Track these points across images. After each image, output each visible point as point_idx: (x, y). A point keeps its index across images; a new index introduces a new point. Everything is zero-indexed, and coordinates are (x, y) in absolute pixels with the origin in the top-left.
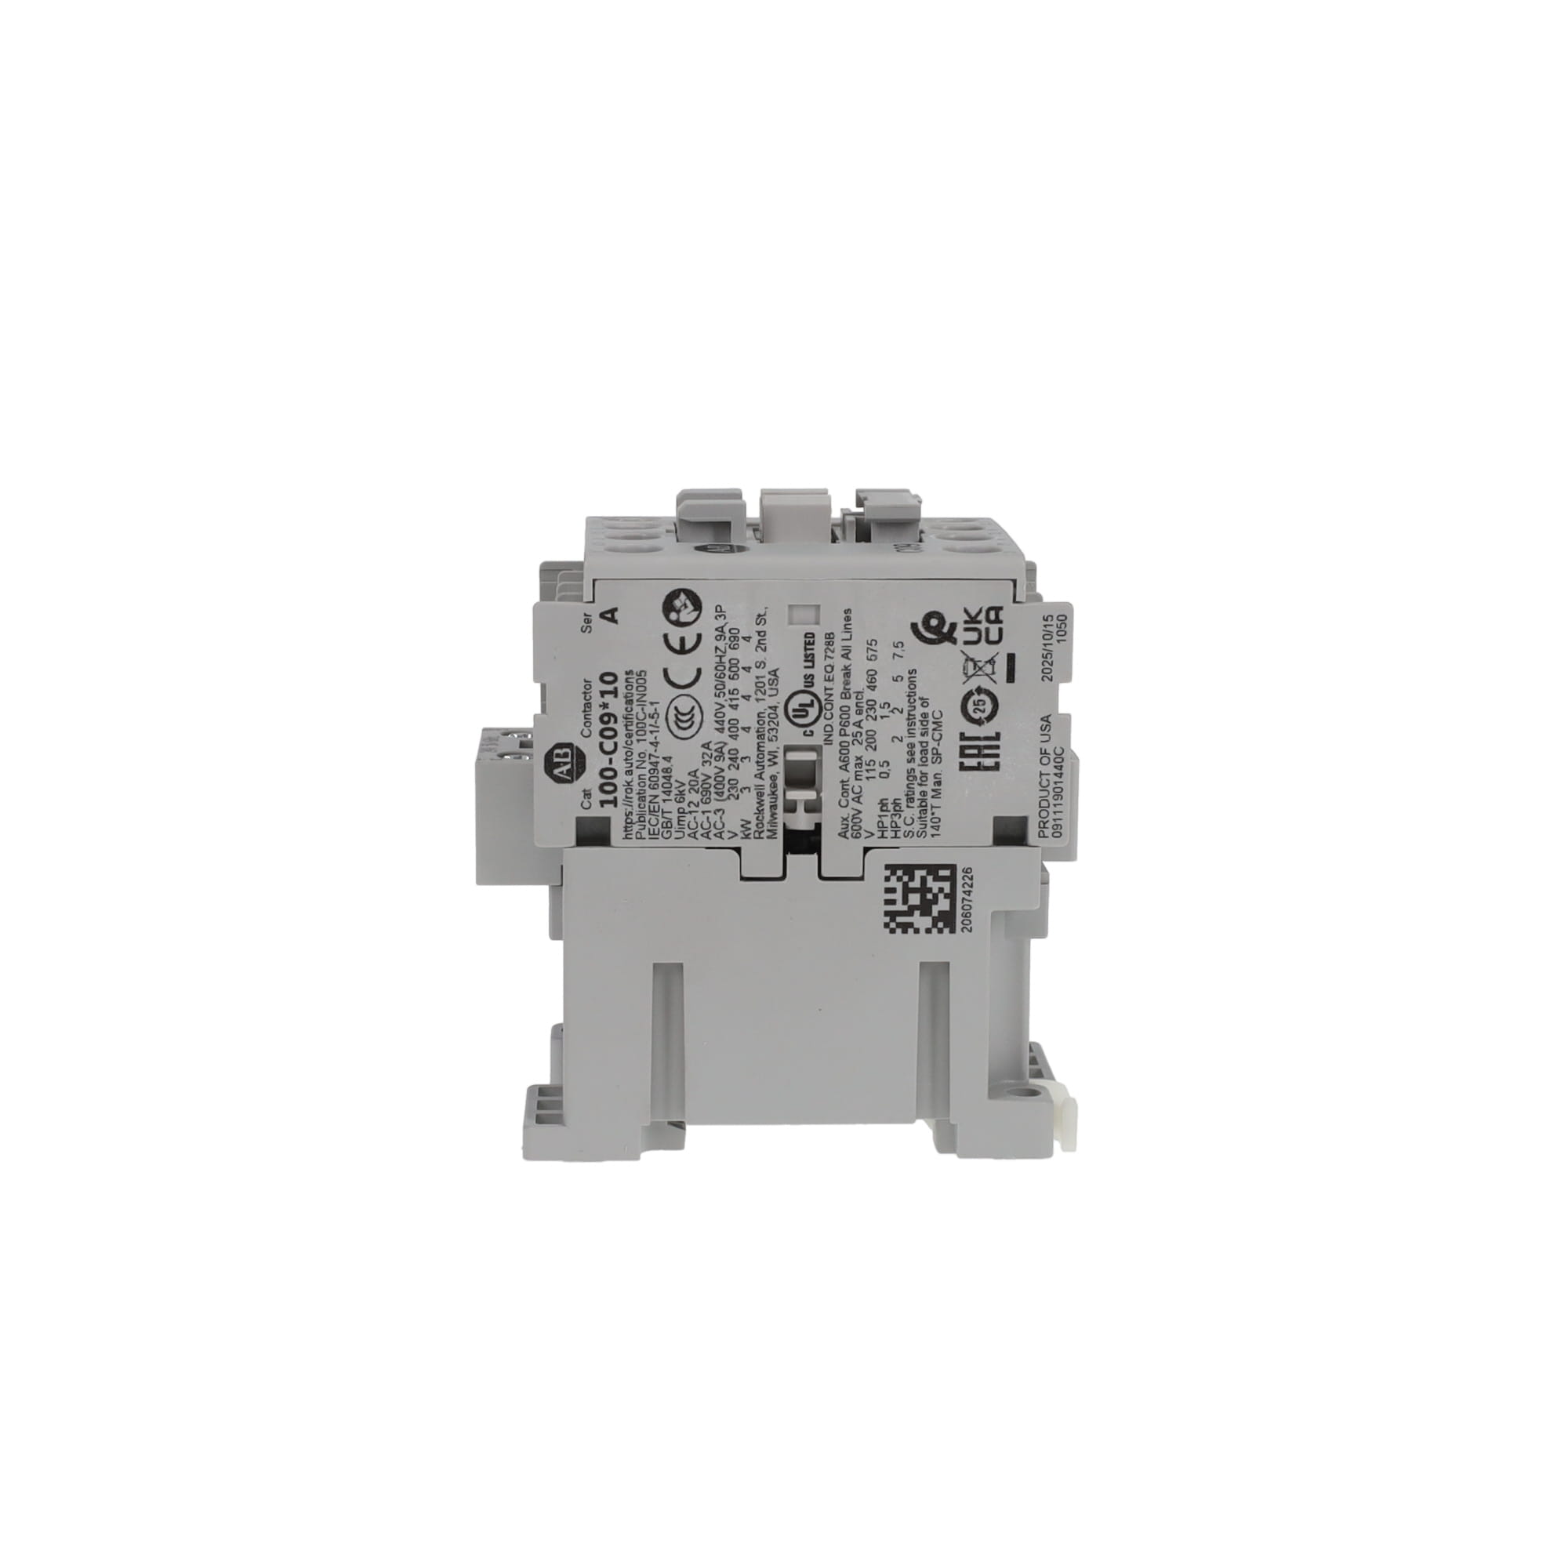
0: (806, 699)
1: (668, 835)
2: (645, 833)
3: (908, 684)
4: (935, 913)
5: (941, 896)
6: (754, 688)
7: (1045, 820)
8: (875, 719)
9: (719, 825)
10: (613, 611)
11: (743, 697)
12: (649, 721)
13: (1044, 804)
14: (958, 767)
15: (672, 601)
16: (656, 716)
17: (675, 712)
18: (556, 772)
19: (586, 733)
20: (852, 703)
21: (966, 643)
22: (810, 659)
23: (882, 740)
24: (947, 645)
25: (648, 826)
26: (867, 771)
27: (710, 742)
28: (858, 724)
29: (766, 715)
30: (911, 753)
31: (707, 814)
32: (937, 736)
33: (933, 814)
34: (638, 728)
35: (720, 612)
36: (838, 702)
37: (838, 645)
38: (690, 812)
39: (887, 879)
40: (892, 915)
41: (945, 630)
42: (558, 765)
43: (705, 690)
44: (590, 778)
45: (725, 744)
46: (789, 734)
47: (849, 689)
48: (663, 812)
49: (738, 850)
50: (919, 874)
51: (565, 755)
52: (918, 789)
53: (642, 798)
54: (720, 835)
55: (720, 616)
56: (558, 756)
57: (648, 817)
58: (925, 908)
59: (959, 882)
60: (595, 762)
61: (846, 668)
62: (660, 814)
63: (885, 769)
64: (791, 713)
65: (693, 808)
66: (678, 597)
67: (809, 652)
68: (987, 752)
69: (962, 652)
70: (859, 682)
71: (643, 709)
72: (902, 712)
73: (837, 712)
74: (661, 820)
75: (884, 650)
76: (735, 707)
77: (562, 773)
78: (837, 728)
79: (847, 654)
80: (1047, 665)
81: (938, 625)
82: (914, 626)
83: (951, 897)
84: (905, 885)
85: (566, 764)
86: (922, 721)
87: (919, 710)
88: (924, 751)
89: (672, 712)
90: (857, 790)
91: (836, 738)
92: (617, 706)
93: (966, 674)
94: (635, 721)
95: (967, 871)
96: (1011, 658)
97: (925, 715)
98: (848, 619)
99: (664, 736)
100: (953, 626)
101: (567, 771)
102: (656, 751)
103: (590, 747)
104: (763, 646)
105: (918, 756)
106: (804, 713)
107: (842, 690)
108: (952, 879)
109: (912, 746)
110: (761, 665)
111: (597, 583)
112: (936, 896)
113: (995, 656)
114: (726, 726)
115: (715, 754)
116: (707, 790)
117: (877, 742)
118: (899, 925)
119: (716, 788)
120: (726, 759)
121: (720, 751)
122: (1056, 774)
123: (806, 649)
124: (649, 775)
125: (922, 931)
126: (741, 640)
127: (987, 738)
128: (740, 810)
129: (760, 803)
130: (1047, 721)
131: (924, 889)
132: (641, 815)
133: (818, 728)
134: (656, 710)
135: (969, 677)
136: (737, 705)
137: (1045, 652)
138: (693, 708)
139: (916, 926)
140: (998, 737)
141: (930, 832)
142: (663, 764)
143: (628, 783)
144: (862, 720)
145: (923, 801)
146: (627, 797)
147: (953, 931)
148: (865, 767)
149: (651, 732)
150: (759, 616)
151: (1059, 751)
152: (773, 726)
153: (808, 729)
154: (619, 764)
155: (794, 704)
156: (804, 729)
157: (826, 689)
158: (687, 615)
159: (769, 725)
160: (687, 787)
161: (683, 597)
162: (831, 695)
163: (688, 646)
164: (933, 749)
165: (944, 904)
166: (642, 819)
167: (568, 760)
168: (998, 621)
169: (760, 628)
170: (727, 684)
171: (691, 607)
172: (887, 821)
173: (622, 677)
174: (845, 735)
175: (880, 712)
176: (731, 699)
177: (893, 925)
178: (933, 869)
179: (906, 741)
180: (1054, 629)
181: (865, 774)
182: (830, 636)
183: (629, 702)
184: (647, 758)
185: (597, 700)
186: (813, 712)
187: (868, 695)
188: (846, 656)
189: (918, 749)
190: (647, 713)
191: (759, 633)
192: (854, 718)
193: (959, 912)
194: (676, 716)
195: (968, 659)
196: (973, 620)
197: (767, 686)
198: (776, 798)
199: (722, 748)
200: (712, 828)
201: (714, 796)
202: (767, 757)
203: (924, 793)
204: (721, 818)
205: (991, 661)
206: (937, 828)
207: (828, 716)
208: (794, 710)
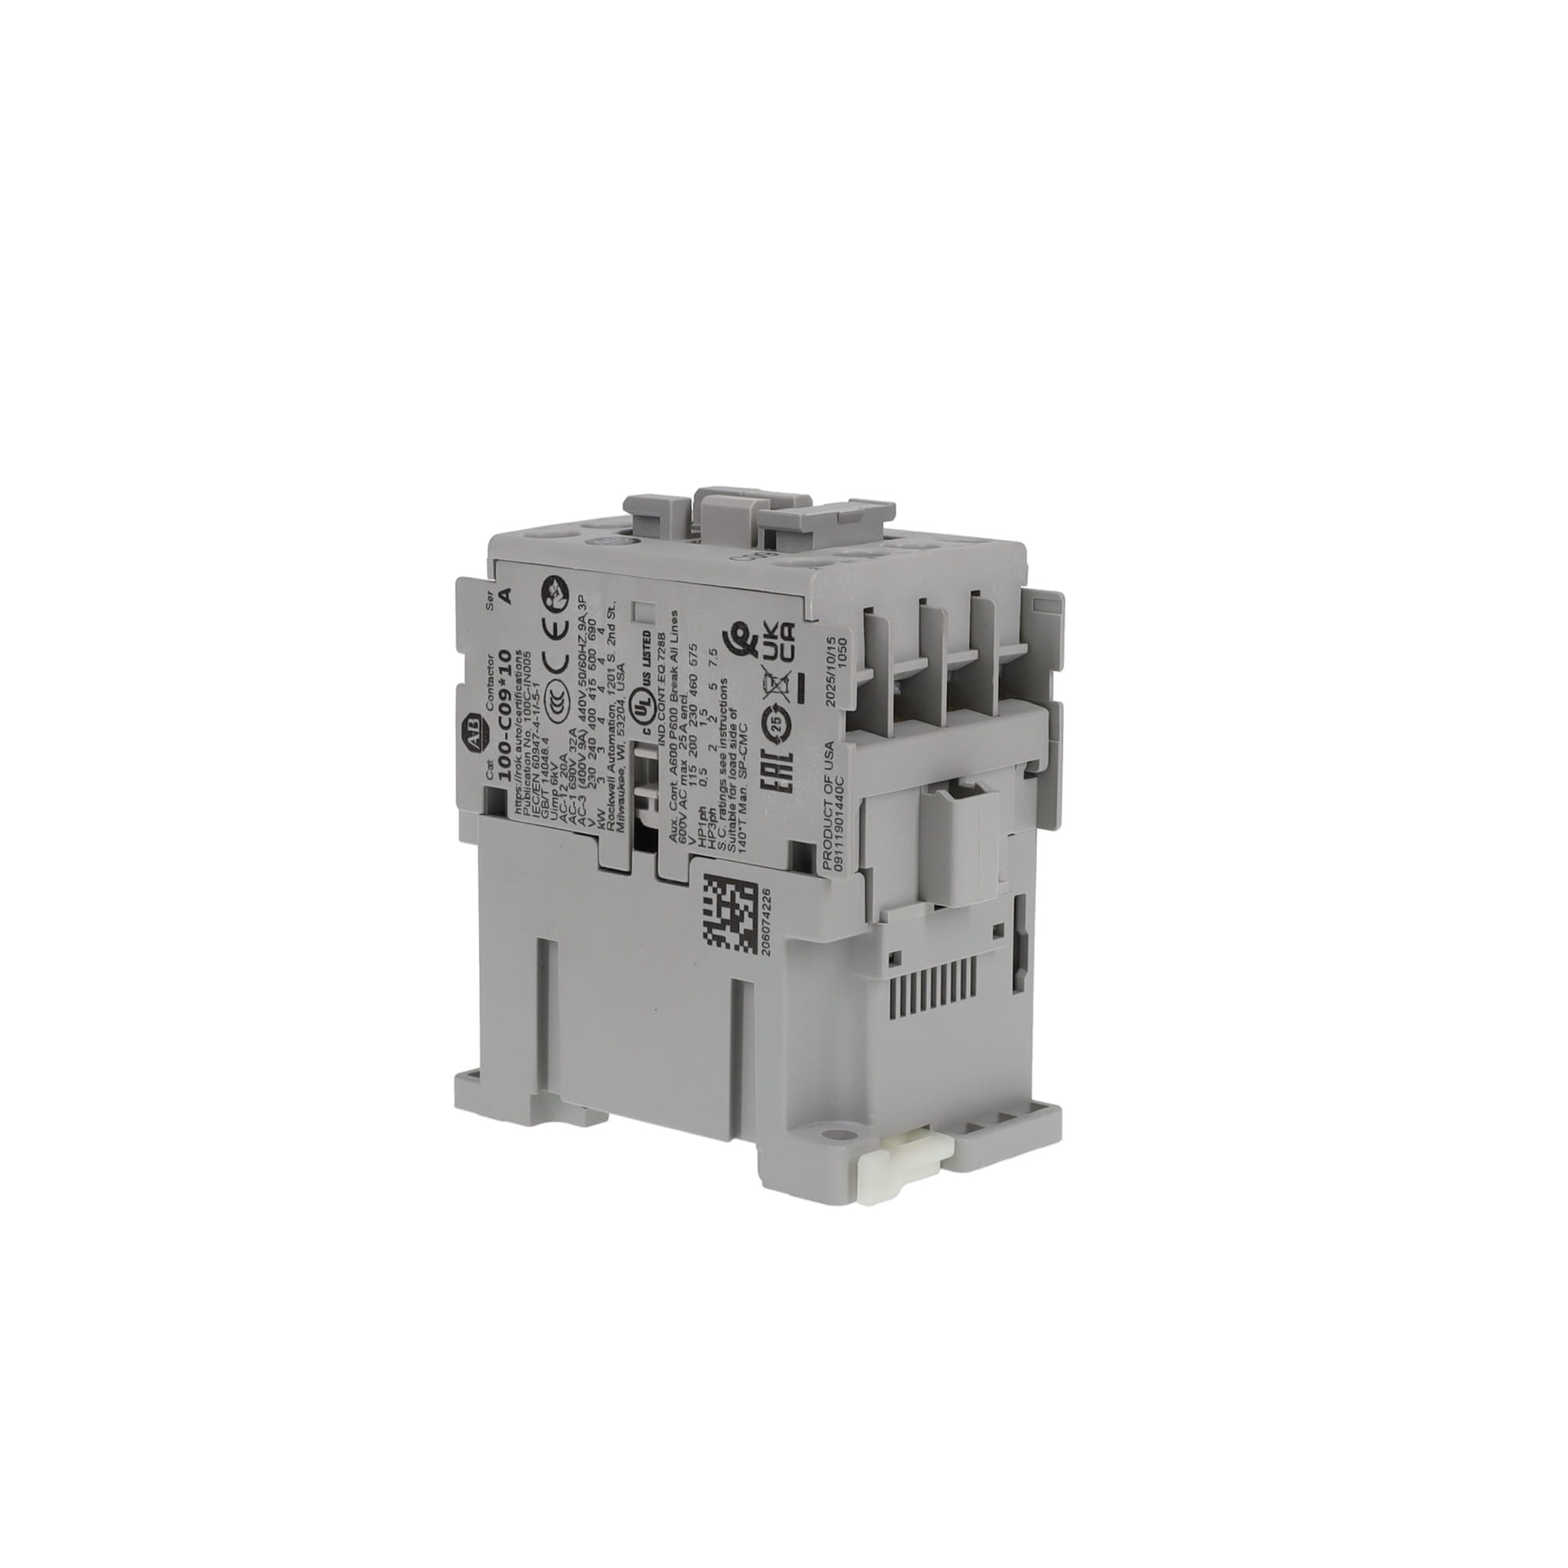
0: (642, 696)
1: (545, 815)
2: (530, 812)
3: (721, 693)
4: (742, 931)
5: (746, 914)
6: (607, 681)
7: (829, 851)
8: (696, 725)
9: (582, 812)
10: (508, 591)
11: (599, 688)
12: (533, 702)
13: (828, 834)
14: (759, 785)
15: (548, 588)
16: (537, 697)
17: (550, 696)
18: (470, 740)
19: (490, 707)
20: (678, 705)
21: (766, 657)
22: (647, 656)
23: (701, 746)
24: (750, 657)
25: (532, 804)
26: (690, 776)
27: (575, 729)
28: (683, 728)
29: (615, 708)
30: (723, 764)
31: (573, 799)
32: (743, 751)
33: (740, 829)
34: (526, 710)
35: (582, 604)
36: (669, 704)
37: (668, 645)
38: (562, 795)
39: (706, 889)
40: (709, 926)
41: (749, 642)
42: (471, 734)
43: (571, 675)
44: (492, 751)
45: (586, 732)
46: (633, 731)
47: (676, 692)
48: (542, 792)
49: (596, 838)
50: (730, 888)
51: (475, 726)
52: (729, 802)
53: (528, 776)
54: (582, 822)
55: (582, 606)
56: (471, 725)
57: (532, 794)
58: (734, 923)
59: (760, 903)
60: (496, 735)
61: (674, 670)
62: (540, 793)
63: (703, 777)
64: (634, 710)
65: (563, 792)
66: (552, 583)
67: (647, 650)
68: (783, 772)
69: (762, 666)
70: (684, 687)
71: (528, 689)
72: (716, 721)
73: (668, 714)
74: (542, 799)
75: (703, 657)
76: (593, 697)
77: (473, 742)
78: (668, 730)
79: (675, 656)
80: (831, 690)
81: (744, 636)
82: (725, 634)
83: (754, 915)
84: (719, 897)
85: (476, 733)
86: (731, 733)
87: (729, 722)
88: (733, 763)
89: (549, 695)
90: (683, 795)
91: (667, 740)
92: (511, 684)
93: (765, 689)
94: (523, 700)
95: (766, 892)
96: (801, 677)
97: (733, 727)
98: (675, 621)
99: (543, 718)
100: (755, 638)
101: (478, 740)
102: (537, 731)
103: (492, 719)
104: (613, 640)
105: (728, 768)
106: (643, 711)
107: (671, 692)
108: (754, 898)
109: (723, 756)
110: (611, 658)
111: (497, 563)
112: (742, 913)
113: (788, 674)
114: (587, 715)
115: (579, 741)
116: (572, 776)
117: (698, 749)
118: (715, 937)
119: (579, 774)
120: (587, 748)
121: (582, 738)
122: (837, 805)
123: (644, 647)
124: (533, 754)
125: (732, 947)
126: (597, 632)
127: (782, 758)
128: (597, 799)
129: (612, 795)
130: (830, 748)
131: (733, 905)
132: (527, 793)
133: (653, 727)
134: (537, 691)
135: (768, 693)
136: (595, 696)
137: (829, 676)
138: (563, 693)
139: (727, 941)
140: (790, 758)
141: (738, 846)
142: (542, 746)
143: (519, 759)
144: (686, 725)
145: (733, 814)
146: (517, 773)
147: (755, 952)
148: (689, 773)
149: (534, 712)
150: (610, 609)
151: (839, 781)
152: (621, 720)
153: (647, 727)
154: (513, 742)
155: (635, 702)
156: (643, 727)
157: (659, 689)
158: (558, 603)
159: (618, 719)
160: (559, 770)
161: (555, 584)
162: (663, 696)
163: (560, 632)
164: (740, 762)
165: (747, 924)
166: (528, 796)
167: (477, 730)
168: (790, 638)
169: (610, 621)
170: (587, 674)
171: (561, 595)
172: (705, 829)
173: (514, 656)
174: (674, 738)
175: (700, 719)
176: (590, 689)
177: (710, 936)
178: (740, 885)
179: (720, 750)
180: (835, 652)
181: (689, 780)
182: (661, 636)
183: (519, 681)
184: (531, 738)
185: (497, 676)
186: (650, 710)
187: (691, 700)
188: (673, 658)
189: (728, 760)
190: (531, 693)
191: (610, 626)
192: (681, 722)
193: (760, 933)
194: (551, 699)
195: (768, 675)
196: (770, 634)
197: (616, 680)
198: (624, 792)
199: (583, 736)
200: (577, 814)
201: (578, 782)
202: (617, 751)
203: (733, 806)
204: (583, 805)
205: (785, 679)
206: (743, 843)
207: (661, 717)
208: (637, 707)
